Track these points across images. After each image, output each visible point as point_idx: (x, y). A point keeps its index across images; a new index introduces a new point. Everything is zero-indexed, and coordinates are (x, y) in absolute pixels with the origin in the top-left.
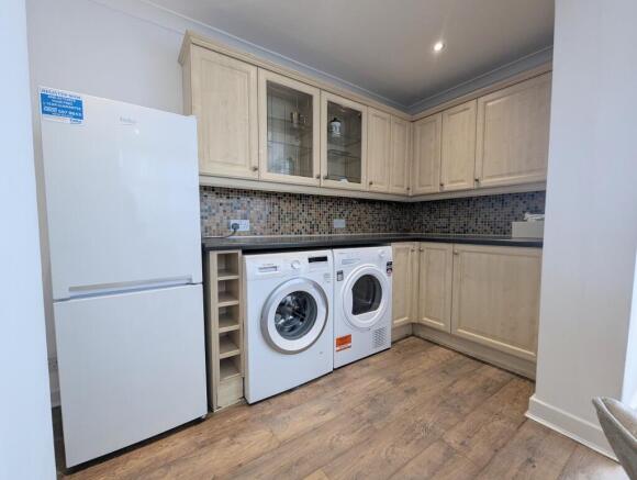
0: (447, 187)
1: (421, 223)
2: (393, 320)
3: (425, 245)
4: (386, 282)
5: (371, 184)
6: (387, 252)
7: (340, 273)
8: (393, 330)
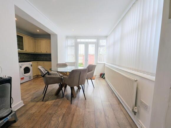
0: (42, 52)
1: (38, 58)
2: (33, 75)
3: (38, 62)
4: (31, 68)
5: (26, 50)
6: (31, 63)
7: (21, 67)
8: (33, 76)
